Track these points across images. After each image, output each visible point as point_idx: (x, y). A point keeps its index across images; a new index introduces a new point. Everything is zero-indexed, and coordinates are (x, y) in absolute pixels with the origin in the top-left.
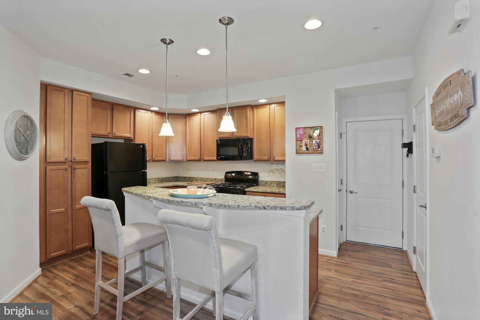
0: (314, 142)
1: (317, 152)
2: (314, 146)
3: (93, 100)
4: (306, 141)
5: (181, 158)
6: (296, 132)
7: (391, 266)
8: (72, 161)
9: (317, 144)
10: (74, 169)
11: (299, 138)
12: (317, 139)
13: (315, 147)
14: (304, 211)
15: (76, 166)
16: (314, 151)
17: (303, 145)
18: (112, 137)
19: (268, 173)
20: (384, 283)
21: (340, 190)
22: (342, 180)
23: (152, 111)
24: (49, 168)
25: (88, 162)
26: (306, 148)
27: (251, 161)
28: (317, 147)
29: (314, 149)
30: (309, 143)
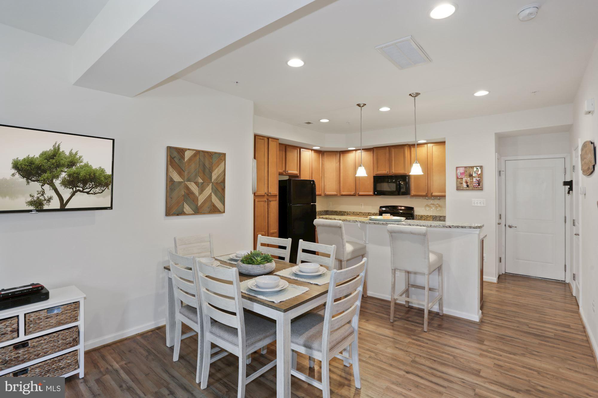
0: (474, 180)
1: (477, 188)
2: (474, 183)
3: (280, 144)
4: (466, 179)
5: (335, 193)
6: (457, 170)
7: (551, 291)
8: (268, 195)
9: (477, 182)
10: (270, 201)
11: (460, 176)
12: (477, 177)
13: (475, 185)
14: (479, 229)
15: (270, 199)
16: (475, 188)
17: (463, 182)
18: (285, 174)
19: (425, 208)
20: (542, 300)
21: (499, 224)
22: (500, 215)
23: (312, 150)
24: (256, 200)
25: (276, 195)
26: (467, 185)
27: (408, 196)
28: (477, 184)
29: (475, 186)
30: (469, 180)
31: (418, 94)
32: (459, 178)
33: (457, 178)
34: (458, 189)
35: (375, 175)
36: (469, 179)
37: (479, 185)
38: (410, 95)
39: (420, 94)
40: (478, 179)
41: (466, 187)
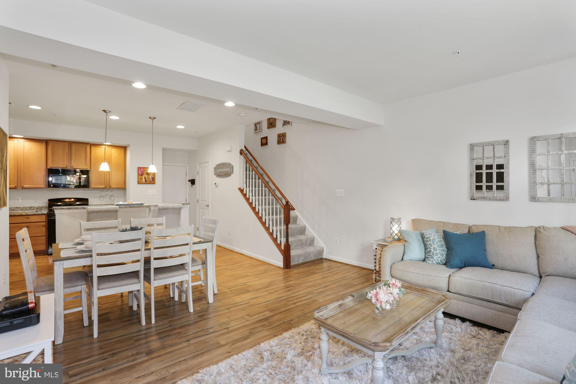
31: (154, 118)
32: (140, 175)
33: (139, 175)
34: (139, 183)
35: (50, 168)
36: (147, 176)
37: (153, 180)
38: (150, 118)
39: (156, 118)
40: (152, 176)
41: (145, 181)
